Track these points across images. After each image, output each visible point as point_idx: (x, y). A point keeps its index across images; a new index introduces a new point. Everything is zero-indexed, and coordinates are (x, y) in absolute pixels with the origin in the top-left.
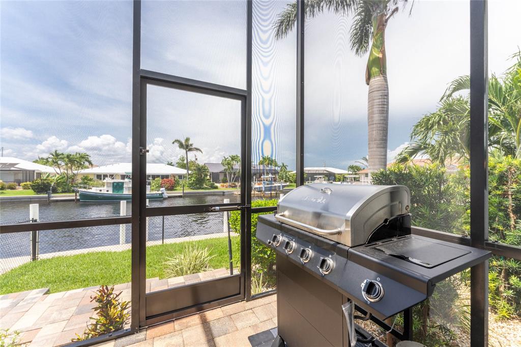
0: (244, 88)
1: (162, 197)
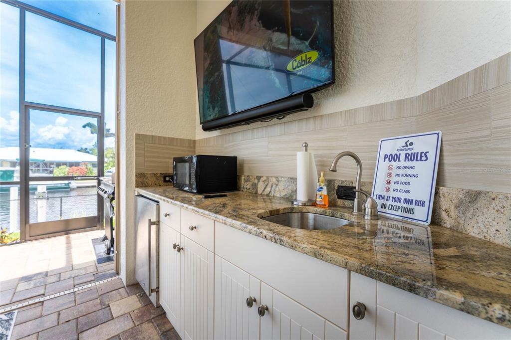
0: (99, 111)
1: (69, 188)
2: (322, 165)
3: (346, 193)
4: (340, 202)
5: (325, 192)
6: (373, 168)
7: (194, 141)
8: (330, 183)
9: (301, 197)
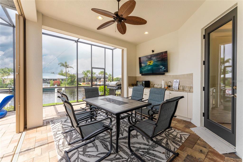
2: (166, 83)
3: (169, 86)
4: (169, 88)
5: (167, 86)
6: (173, 83)
7: (136, 77)
8: (167, 85)
9: (163, 87)
